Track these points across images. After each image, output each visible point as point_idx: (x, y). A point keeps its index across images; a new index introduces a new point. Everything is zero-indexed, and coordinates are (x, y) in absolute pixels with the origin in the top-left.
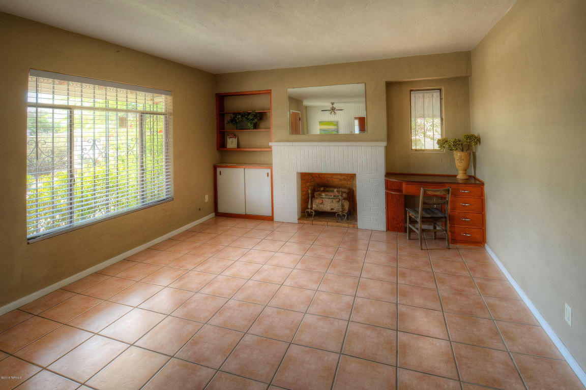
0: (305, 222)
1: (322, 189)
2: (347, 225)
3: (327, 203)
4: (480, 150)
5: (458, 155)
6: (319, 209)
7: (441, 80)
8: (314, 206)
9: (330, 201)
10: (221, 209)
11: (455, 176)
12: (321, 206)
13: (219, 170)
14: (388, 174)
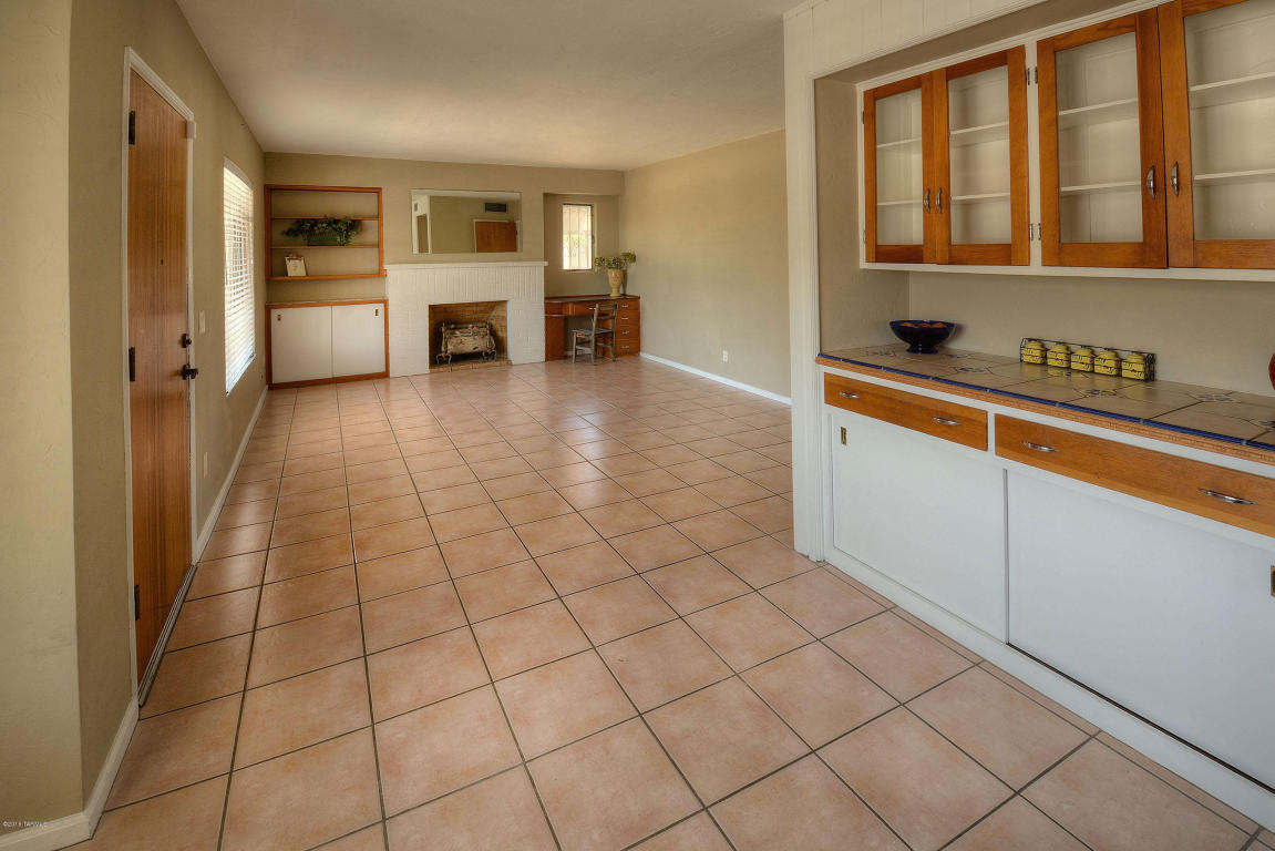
0: (441, 369)
1: (452, 326)
2: (498, 363)
3: (468, 341)
4: (632, 268)
5: (612, 274)
6: (458, 352)
7: (595, 197)
8: (449, 347)
9: (471, 339)
10: (278, 378)
11: (608, 295)
12: (461, 346)
13: (275, 313)
14: (546, 298)
